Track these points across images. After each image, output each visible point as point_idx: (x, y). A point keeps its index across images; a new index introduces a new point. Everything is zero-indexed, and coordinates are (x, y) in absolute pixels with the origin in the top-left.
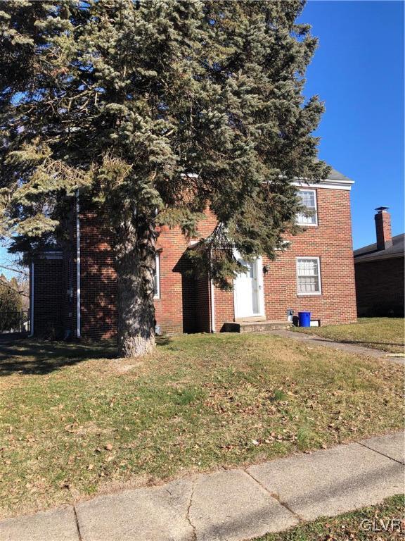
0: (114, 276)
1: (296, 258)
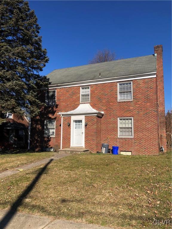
0: (40, 128)
1: (118, 118)
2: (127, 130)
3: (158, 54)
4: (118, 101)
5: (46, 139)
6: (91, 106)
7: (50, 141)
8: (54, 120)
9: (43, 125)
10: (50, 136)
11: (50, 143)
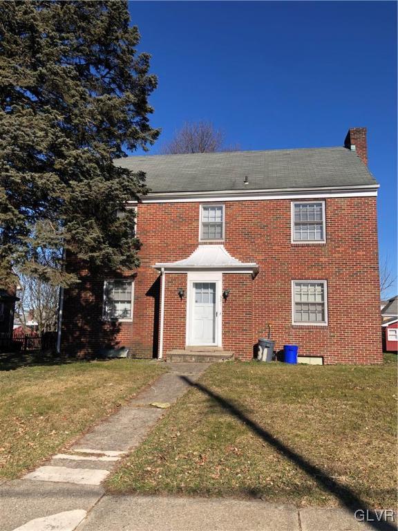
0: (92, 299)
1: (292, 281)
2: (312, 308)
3: (359, 146)
4: (292, 242)
5: (107, 327)
6: (228, 250)
7: (118, 331)
8: (129, 281)
9: (98, 292)
10: (117, 319)
11: (119, 337)
